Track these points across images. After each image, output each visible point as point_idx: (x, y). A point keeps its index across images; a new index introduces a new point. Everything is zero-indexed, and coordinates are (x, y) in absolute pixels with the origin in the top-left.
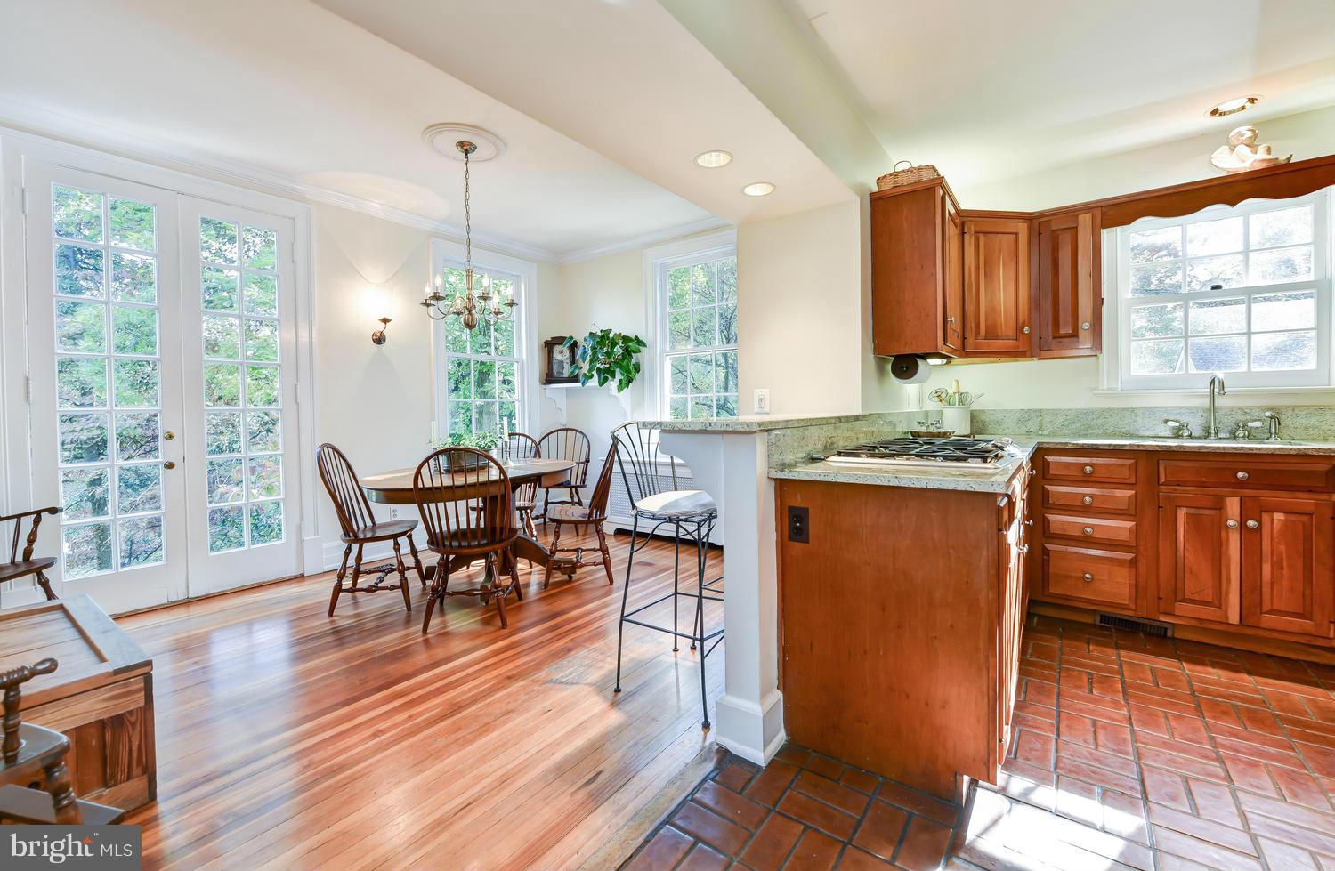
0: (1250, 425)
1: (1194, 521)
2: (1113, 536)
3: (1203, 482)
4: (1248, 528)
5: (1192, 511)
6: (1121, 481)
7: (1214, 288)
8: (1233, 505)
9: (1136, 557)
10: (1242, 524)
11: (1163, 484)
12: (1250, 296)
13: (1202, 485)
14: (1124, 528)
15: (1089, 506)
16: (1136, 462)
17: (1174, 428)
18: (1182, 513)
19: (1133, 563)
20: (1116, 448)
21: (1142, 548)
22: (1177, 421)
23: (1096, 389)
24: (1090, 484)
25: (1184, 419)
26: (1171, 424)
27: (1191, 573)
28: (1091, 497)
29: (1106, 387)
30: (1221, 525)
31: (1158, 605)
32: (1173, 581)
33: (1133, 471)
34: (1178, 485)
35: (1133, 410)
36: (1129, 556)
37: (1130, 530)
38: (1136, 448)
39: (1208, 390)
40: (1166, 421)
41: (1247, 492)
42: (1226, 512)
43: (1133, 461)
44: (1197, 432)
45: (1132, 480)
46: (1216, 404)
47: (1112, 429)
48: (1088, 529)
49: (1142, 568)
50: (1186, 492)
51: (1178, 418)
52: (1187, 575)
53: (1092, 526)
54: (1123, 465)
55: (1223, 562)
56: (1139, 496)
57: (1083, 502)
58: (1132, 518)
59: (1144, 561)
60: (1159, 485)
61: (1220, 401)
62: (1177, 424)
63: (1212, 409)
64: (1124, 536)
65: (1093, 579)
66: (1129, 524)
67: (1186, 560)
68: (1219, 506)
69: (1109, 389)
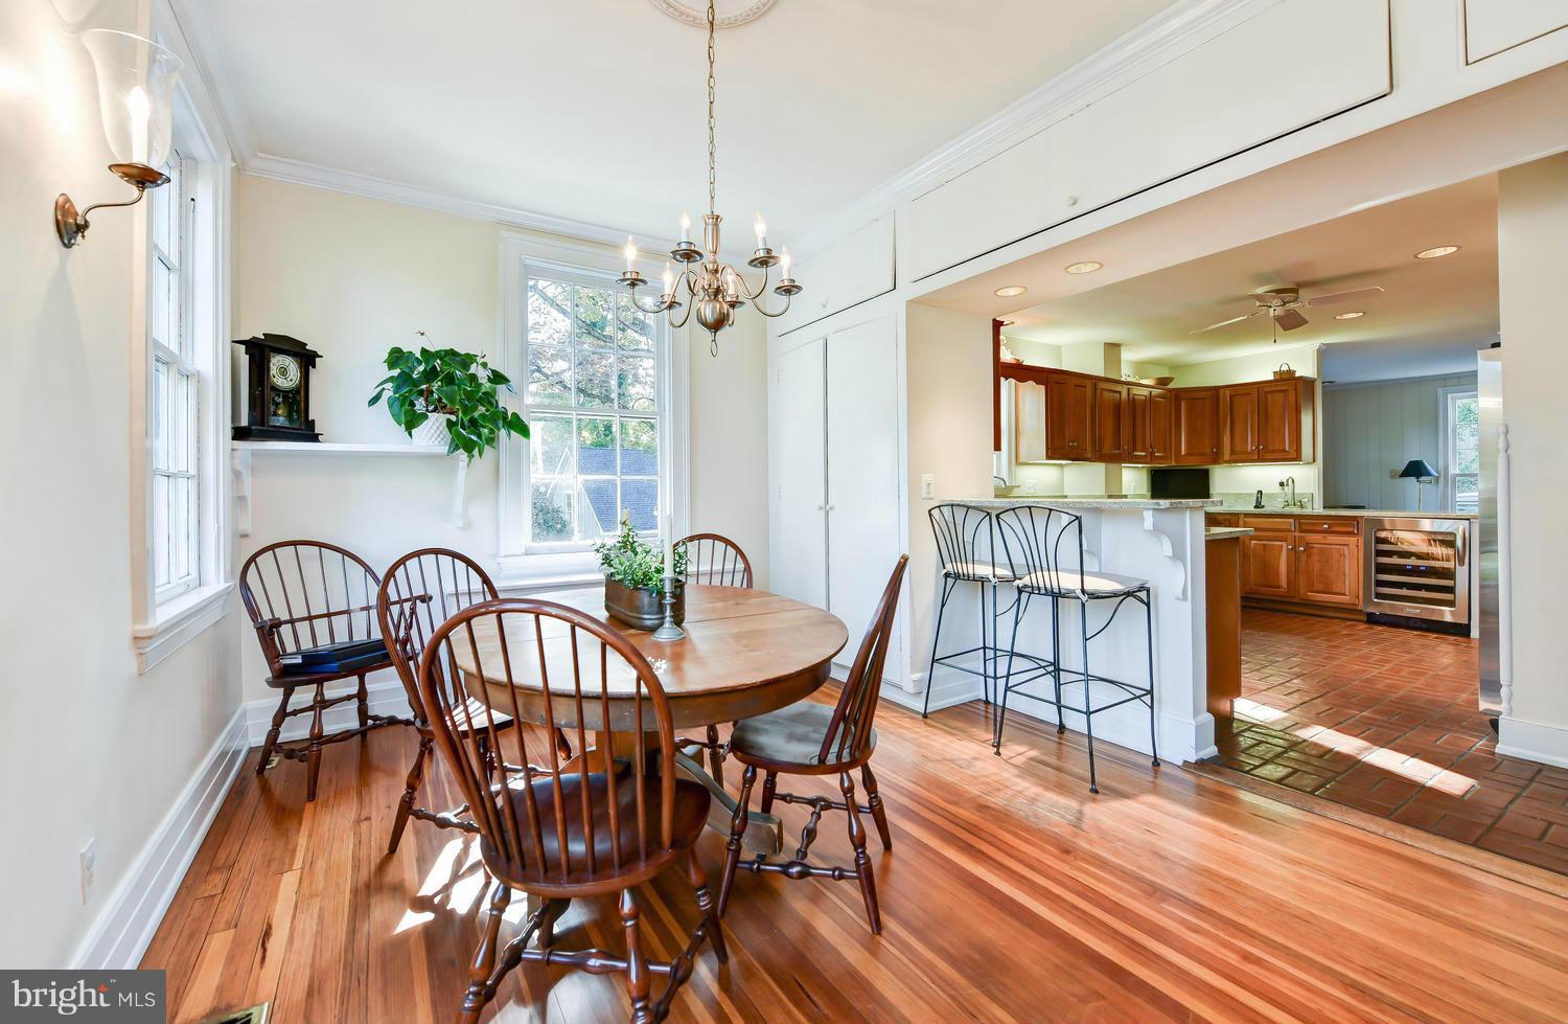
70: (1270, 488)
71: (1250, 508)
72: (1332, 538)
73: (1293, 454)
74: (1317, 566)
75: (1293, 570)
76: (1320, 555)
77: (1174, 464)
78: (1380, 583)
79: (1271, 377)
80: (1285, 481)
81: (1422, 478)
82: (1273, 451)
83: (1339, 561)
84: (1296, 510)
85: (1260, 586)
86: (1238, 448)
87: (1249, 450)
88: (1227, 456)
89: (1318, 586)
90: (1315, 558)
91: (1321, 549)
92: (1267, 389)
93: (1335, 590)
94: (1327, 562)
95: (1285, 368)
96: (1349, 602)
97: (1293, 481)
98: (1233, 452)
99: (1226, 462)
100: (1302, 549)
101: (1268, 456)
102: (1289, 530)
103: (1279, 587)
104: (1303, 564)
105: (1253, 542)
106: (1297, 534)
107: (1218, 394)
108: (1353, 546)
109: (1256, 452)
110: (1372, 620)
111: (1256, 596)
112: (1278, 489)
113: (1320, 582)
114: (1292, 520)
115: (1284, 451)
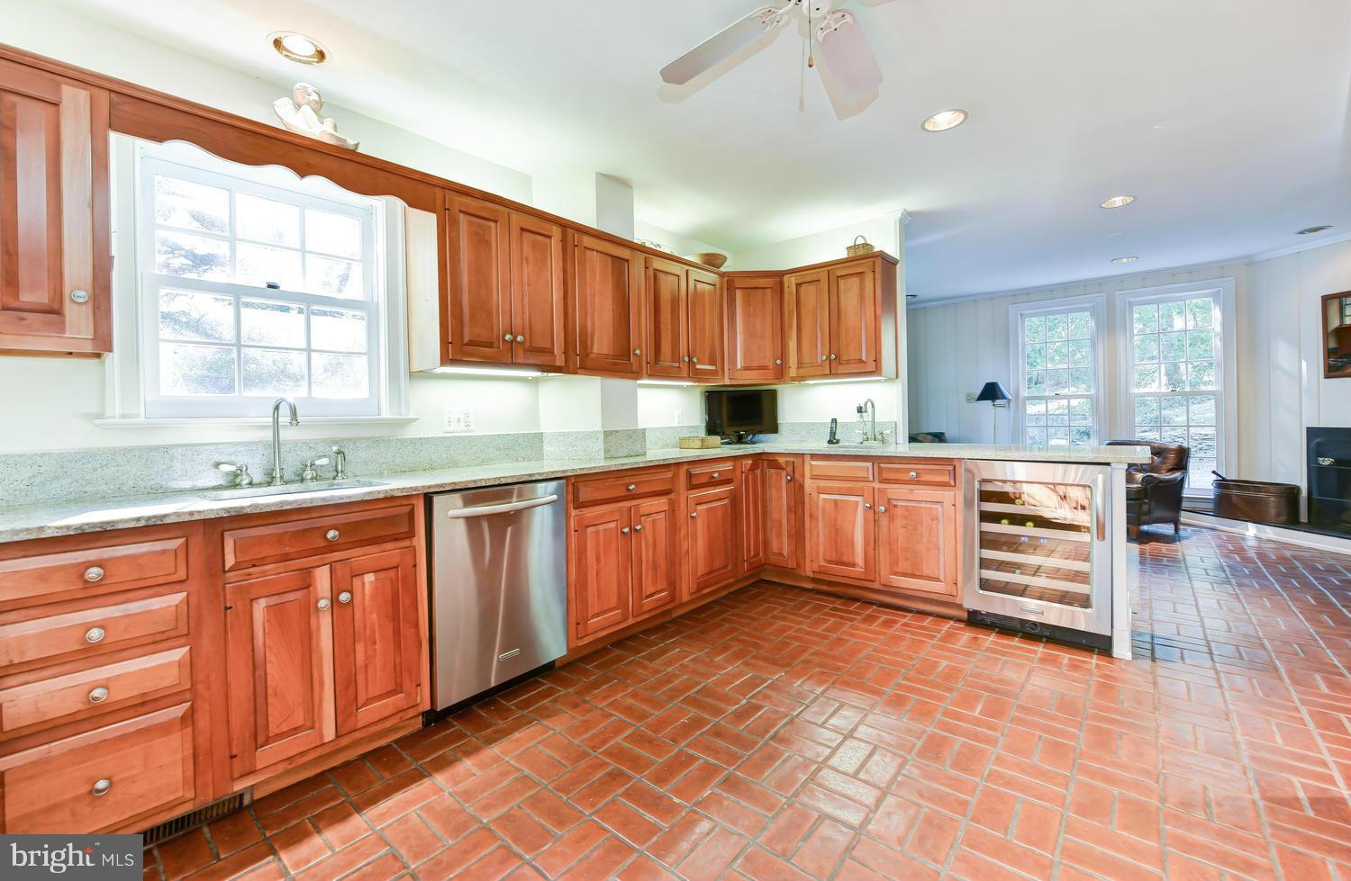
0: (318, 462)
1: (276, 612)
2: (150, 685)
3: (287, 554)
4: (340, 604)
5: (274, 600)
6: (161, 580)
7: (271, 286)
8: (322, 578)
9: (192, 705)
10: (334, 600)
11: (230, 571)
12: (311, 304)
13: (286, 558)
14: (170, 664)
15: (99, 645)
16: (187, 540)
17: (227, 474)
18: (260, 607)
19: (189, 719)
20: (151, 523)
21: (200, 687)
22: (232, 464)
23: (100, 416)
24: (100, 600)
25: (241, 461)
26: (226, 468)
27: (276, 695)
28: (101, 627)
29: (118, 412)
30: (309, 609)
31: (231, 769)
32: (252, 719)
33: (181, 558)
34: (254, 566)
35: (166, 449)
36: (178, 711)
37: (180, 663)
38: (187, 518)
39: (271, 419)
40: (217, 465)
41: (336, 556)
42: (316, 587)
43: (183, 540)
44: (258, 477)
45: (181, 574)
46: (281, 439)
47: (131, 483)
48: (98, 693)
49: (203, 721)
50: (264, 574)
51: (233, 458)
52: (270, 700)
53: (105, 685)
54: (164, 552)
55: (314, 661)
56: (193, 600)
57: (84, 640)
58: (183, 640)
59: (206, 706)
60: (225, 572)
61: (286, 435)
62: (233, 468)
63: (276, 444)
64: (170, 679)
65: (111, 784)
66: (179, 654)
67: (269, 677)
68: (306, 583)
69: (123, 416)
70: (847, 416)
71: (822, 446)
72: (923, 493)
73: (871, 367)
74: (901, 534)
75: (873, 542)
76: (906, 518)
77: (727, 382)
78: (985, 564)
79: (843, 255)
80: (862, 405)
81: (998, 402)
82: (848, 362)
83: (930, 529)
84: (876, 449)
85: (830, 562)
86: (807, 359)
87: (819, 361)
88: (793, 372)
89: (904, 566)
90: (899, 522)
91: (907, 508)
92: (839, 273)
93: (926, 572)
94: (915, 529)
95: (861, 241)
96: (943, 591)
97: (873, 406)
98: (800, 365)
99: (793, 379)
100: (883, 508)
101: (841, 369)
102: (865, 480)
103: (853, 565)
104: (884, 530)
105: (822, 496)
106: (877, 485)
107: (781, 284)
108: (948, 504)
109: (828, 361)
110: (976, 621)
111: (826, 577)
112: (855, 417)
113: (906, 559)
114: (869, 465)
115: (861, 361)
